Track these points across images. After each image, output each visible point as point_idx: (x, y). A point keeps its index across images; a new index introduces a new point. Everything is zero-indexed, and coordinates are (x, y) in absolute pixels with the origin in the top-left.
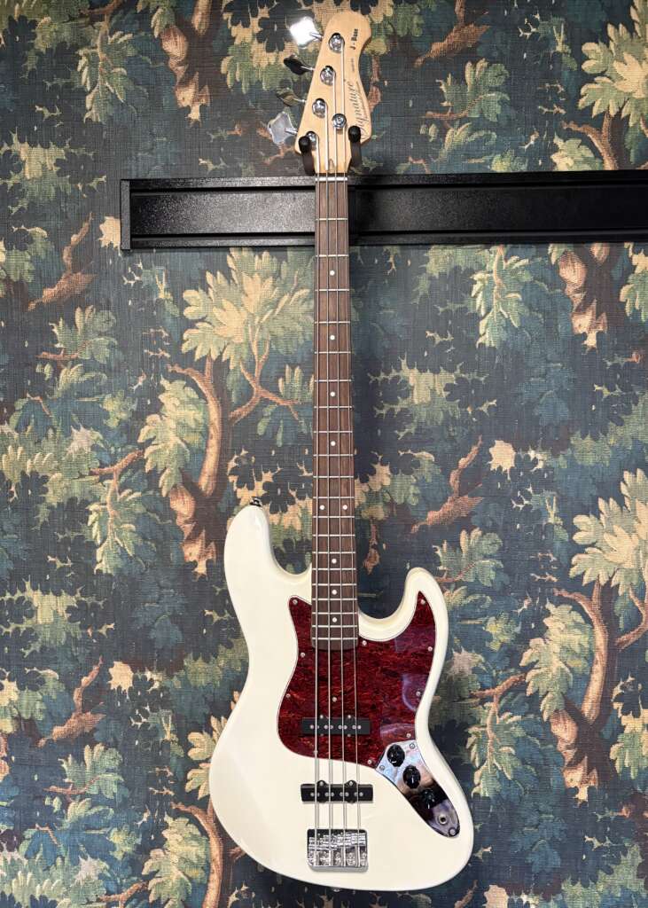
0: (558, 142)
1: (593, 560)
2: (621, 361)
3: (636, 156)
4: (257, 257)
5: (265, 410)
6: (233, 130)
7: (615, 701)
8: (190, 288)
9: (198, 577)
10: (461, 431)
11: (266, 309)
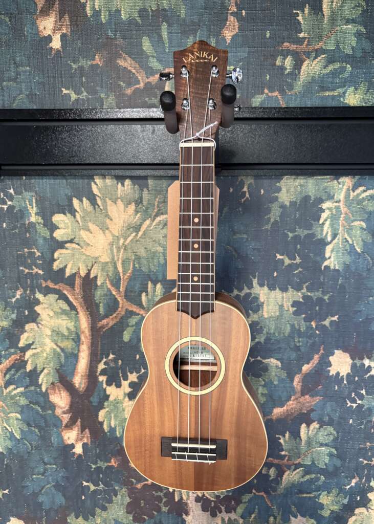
4: (120, 184)
5: (130, 320)
6: (94, 60)
8: (59, 213)
9: (76, 456)
10: (305, 342)
11: (129, 232)
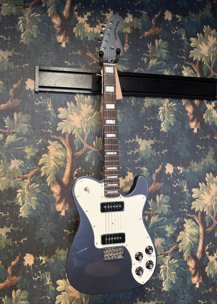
0: (184, 67)
1: (198, 203)
2: (205, 137)
3: (206, 74)
4: (86, 97)
5: (88, 152)
6: (78, 52)
7: (206, 251)
8: (61, 107)
9: (62, 217)
10: (156, 160)
11: (89, 116)
